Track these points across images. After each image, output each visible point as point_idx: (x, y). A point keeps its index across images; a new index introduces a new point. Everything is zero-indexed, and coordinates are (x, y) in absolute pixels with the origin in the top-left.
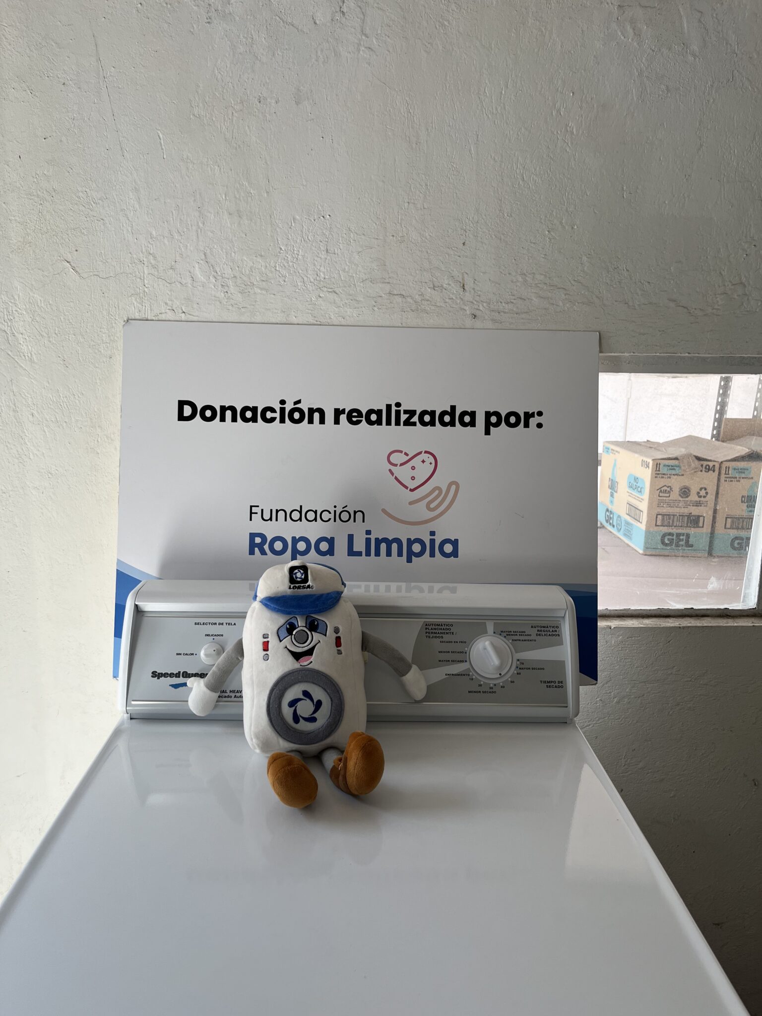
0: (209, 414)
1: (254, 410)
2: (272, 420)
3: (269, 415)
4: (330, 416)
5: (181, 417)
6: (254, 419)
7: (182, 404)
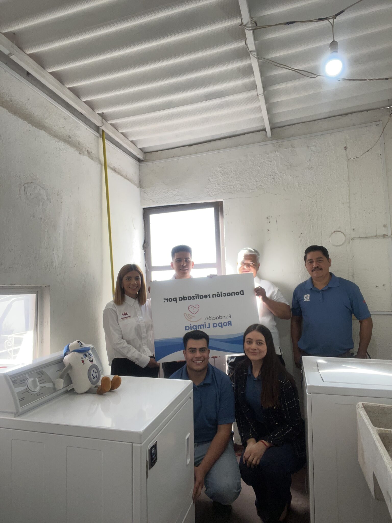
0: (237, 294)
1: (228, 295)
2: (224, 294)
3: (224, 295)
4: (211, 296)
5: (243, 291)
6: (227, 293)
7: (243, 294)
